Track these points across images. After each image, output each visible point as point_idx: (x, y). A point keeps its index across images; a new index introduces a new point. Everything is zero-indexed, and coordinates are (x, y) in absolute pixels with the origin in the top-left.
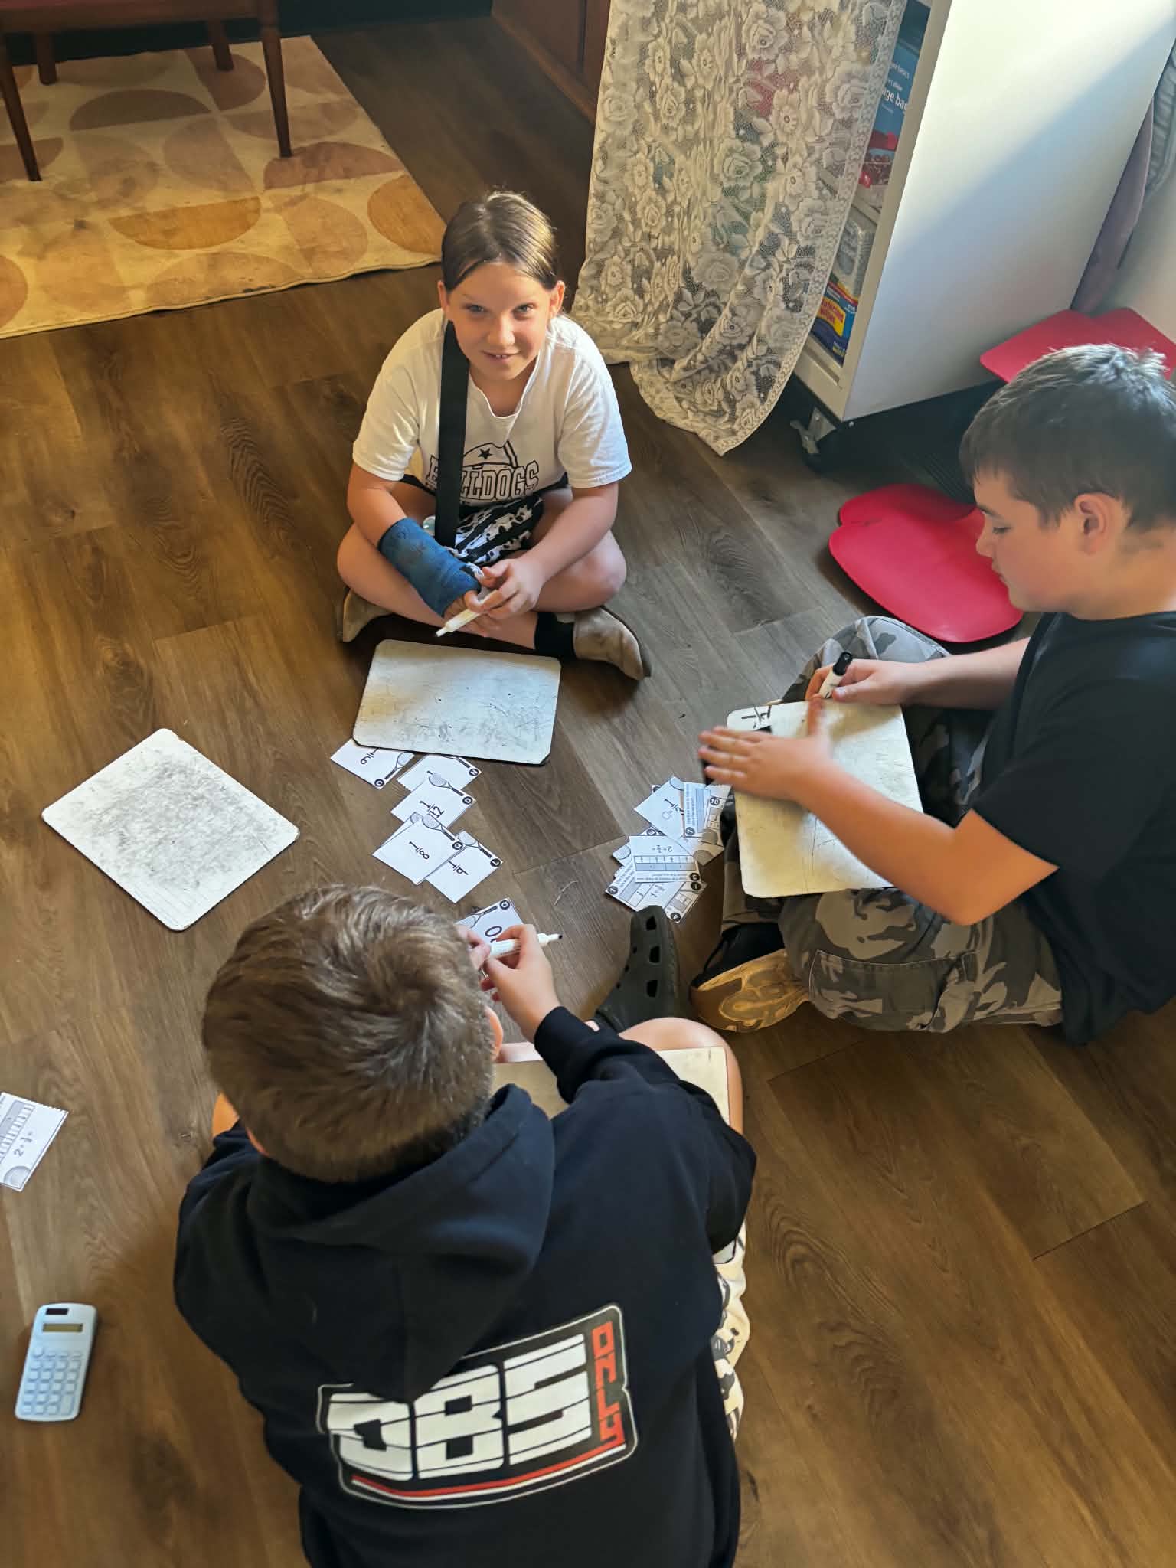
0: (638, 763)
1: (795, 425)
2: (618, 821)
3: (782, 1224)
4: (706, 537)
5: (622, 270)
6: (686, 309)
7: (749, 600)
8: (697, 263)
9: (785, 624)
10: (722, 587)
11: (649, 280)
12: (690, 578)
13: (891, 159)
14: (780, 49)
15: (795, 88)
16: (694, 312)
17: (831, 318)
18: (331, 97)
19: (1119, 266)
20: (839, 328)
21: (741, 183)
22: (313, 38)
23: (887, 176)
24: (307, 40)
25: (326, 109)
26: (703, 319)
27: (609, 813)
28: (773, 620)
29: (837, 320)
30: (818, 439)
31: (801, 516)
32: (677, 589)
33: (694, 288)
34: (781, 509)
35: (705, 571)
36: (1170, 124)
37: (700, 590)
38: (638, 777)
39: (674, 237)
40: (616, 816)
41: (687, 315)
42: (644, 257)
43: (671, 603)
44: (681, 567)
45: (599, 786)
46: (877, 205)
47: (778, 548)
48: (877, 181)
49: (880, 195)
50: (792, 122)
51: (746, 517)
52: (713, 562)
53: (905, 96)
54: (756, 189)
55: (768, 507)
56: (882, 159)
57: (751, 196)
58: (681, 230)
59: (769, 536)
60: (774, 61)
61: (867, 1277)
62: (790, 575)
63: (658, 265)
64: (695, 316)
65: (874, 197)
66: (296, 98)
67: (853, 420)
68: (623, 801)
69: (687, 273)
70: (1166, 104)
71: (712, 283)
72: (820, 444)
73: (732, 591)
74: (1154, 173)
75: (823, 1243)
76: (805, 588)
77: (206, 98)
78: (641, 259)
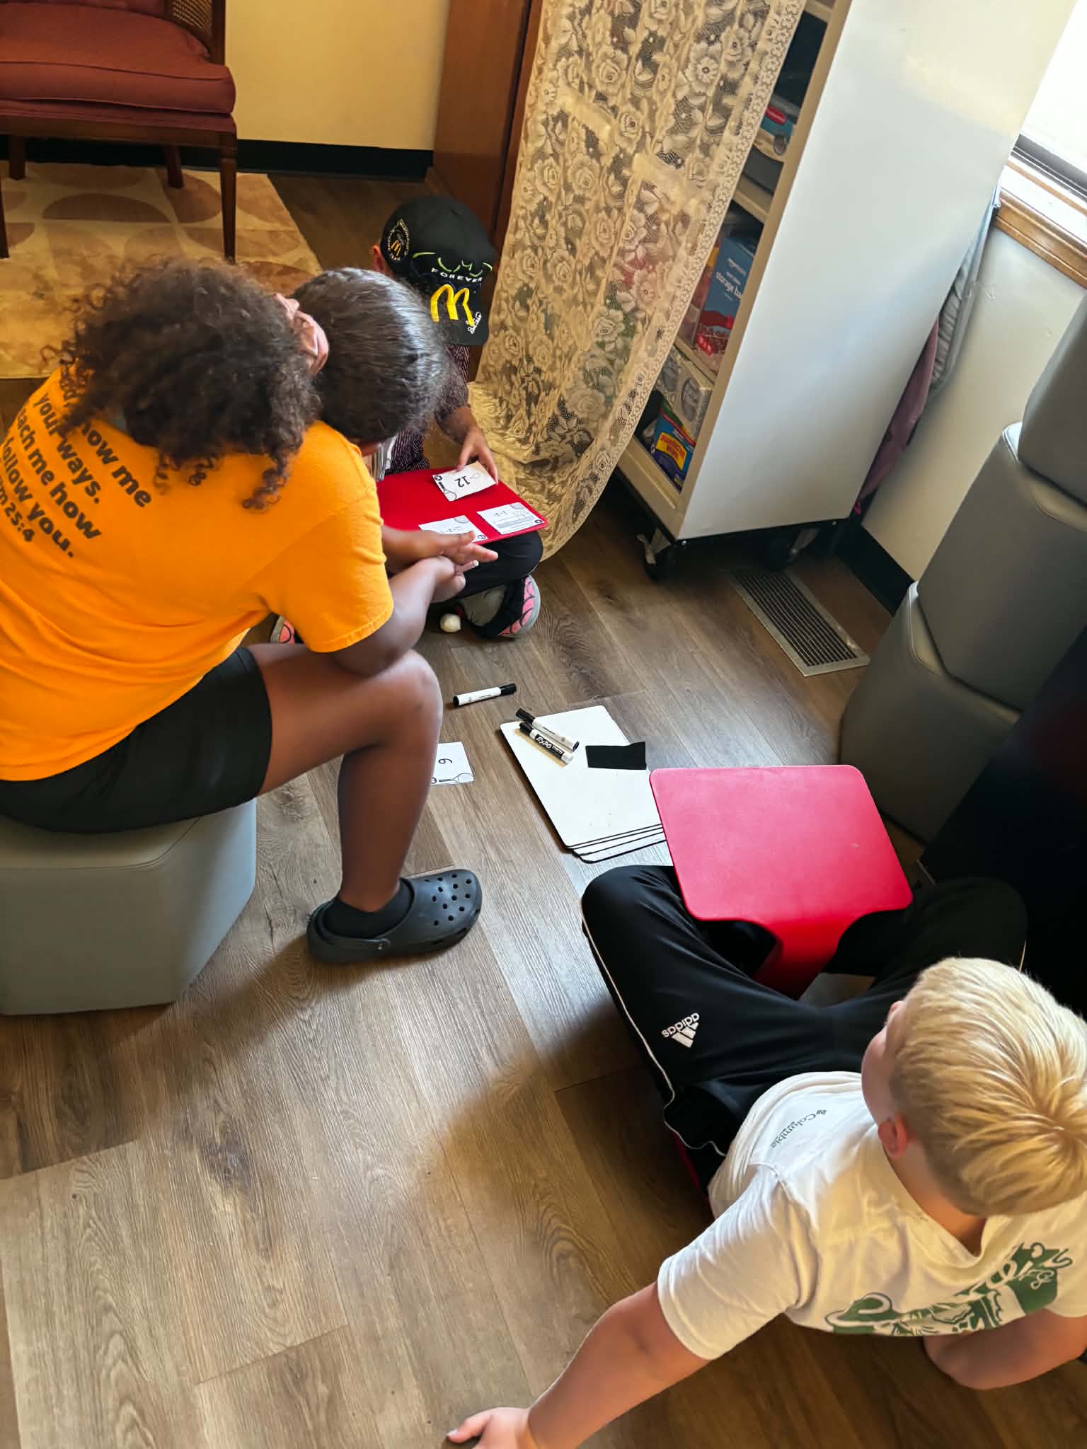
0: (474, 802)
1: (641, 538)
2: (450, 851)
3: (553, 1221)
4: (556, 621)
5: (520, 395)
6: (562, 432)
7: (586, 677)
8: (570, 397)
9: (614, 701)
10: (564, 664)
11: (536, 404)
12: (537, 653)
13: (728, 336)
14: (640, 242)
15: (654, 269)
16: (568, 435)
17: (674, 453)
18: (277, 226)
19: (908, 442)
20: (681, 462)
21: (607, 339)
22: (269, 177)
23: (724, 348)
24: (264, 177)
25: (273, 234)
26: (576, 442)
27: (443, 843)
28: (603, 696)
29: (680, 457)
30: (658, 551)
31: (638, 614)
32: (526, 663)
33: (568, 416)
34: (622, 607)
35: (551, 650)
36: (953, 339)
37: (545, 663)
38: (473, 815)
39: (556, 373)
40: (448, 845)
41: (563, 437)
42: (535, 386)
43: (520, 673)
44: (533, 645)
45: (438, 820)
46: (716, 369)
47: (615, 639)
48: (716, 352)
49: (718, 362)
50: (650, 295)
51: (590, 610)
52: (559, 643)
53: (741, 290)
54: (620, 343)
55: (610, 604)
56: (722, 335)
57: (616, 347)
58: (562, 371)
59: (608, 628)
60: (635, 251)
61: (623, 1275)
62: (623, 661)
63: (543, 394)
64: (569, 439)
65: (714, 363)
66: (244, 222)
67: (687, 540)
68: (456, 834)
69: (561, 404)
70: (949, 322)
71: (583, 412)
72: (657, 557)
73: (572, 668)
74: (938, 375)
75: (588, 1242)
76: (634, 674)
77: (169, 211)
78: (533, 388)
